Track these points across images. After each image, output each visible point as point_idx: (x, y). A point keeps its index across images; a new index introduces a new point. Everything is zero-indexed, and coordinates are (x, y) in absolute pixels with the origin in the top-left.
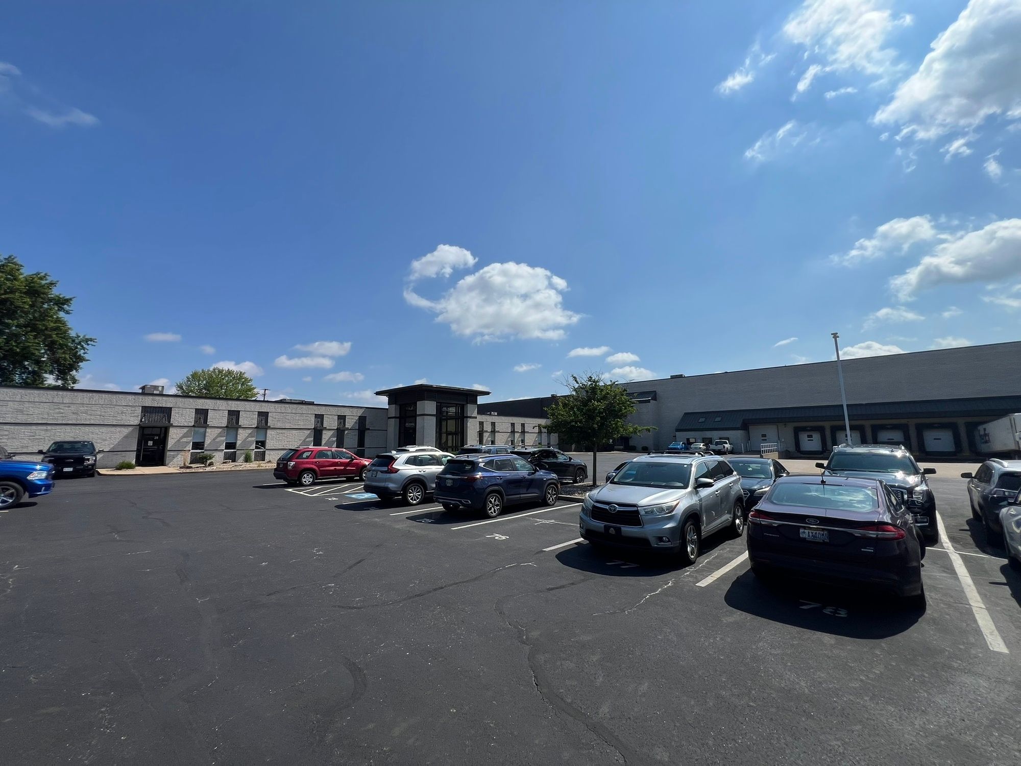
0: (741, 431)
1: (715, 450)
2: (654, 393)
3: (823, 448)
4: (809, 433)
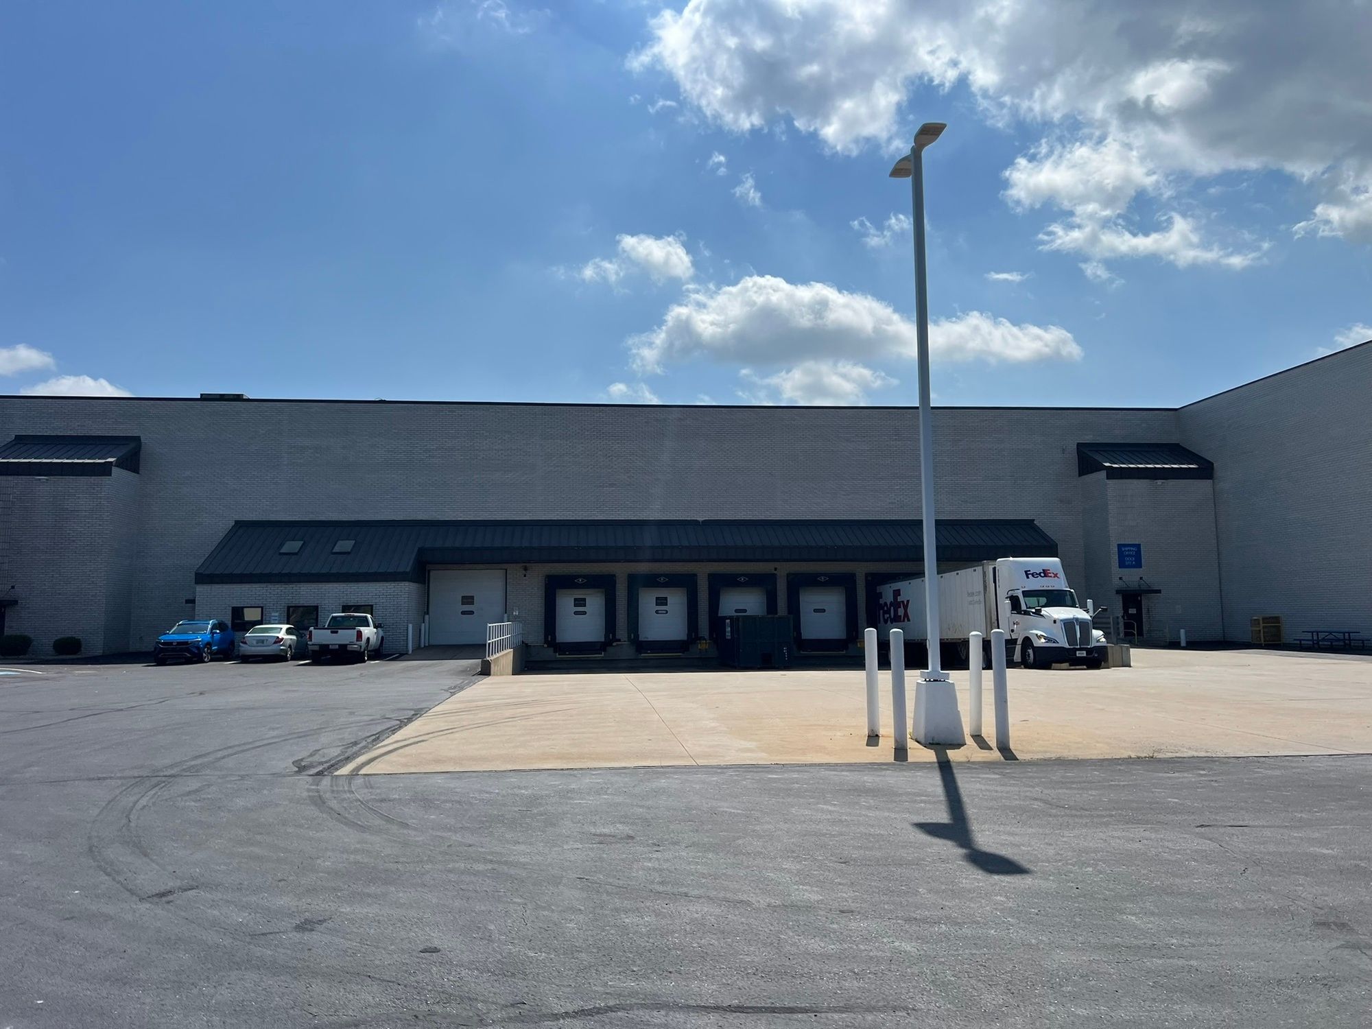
0: (412, 584)
1: (328, 645)
2: (132, 445)
3: (606, 636)
4: (579, 594)
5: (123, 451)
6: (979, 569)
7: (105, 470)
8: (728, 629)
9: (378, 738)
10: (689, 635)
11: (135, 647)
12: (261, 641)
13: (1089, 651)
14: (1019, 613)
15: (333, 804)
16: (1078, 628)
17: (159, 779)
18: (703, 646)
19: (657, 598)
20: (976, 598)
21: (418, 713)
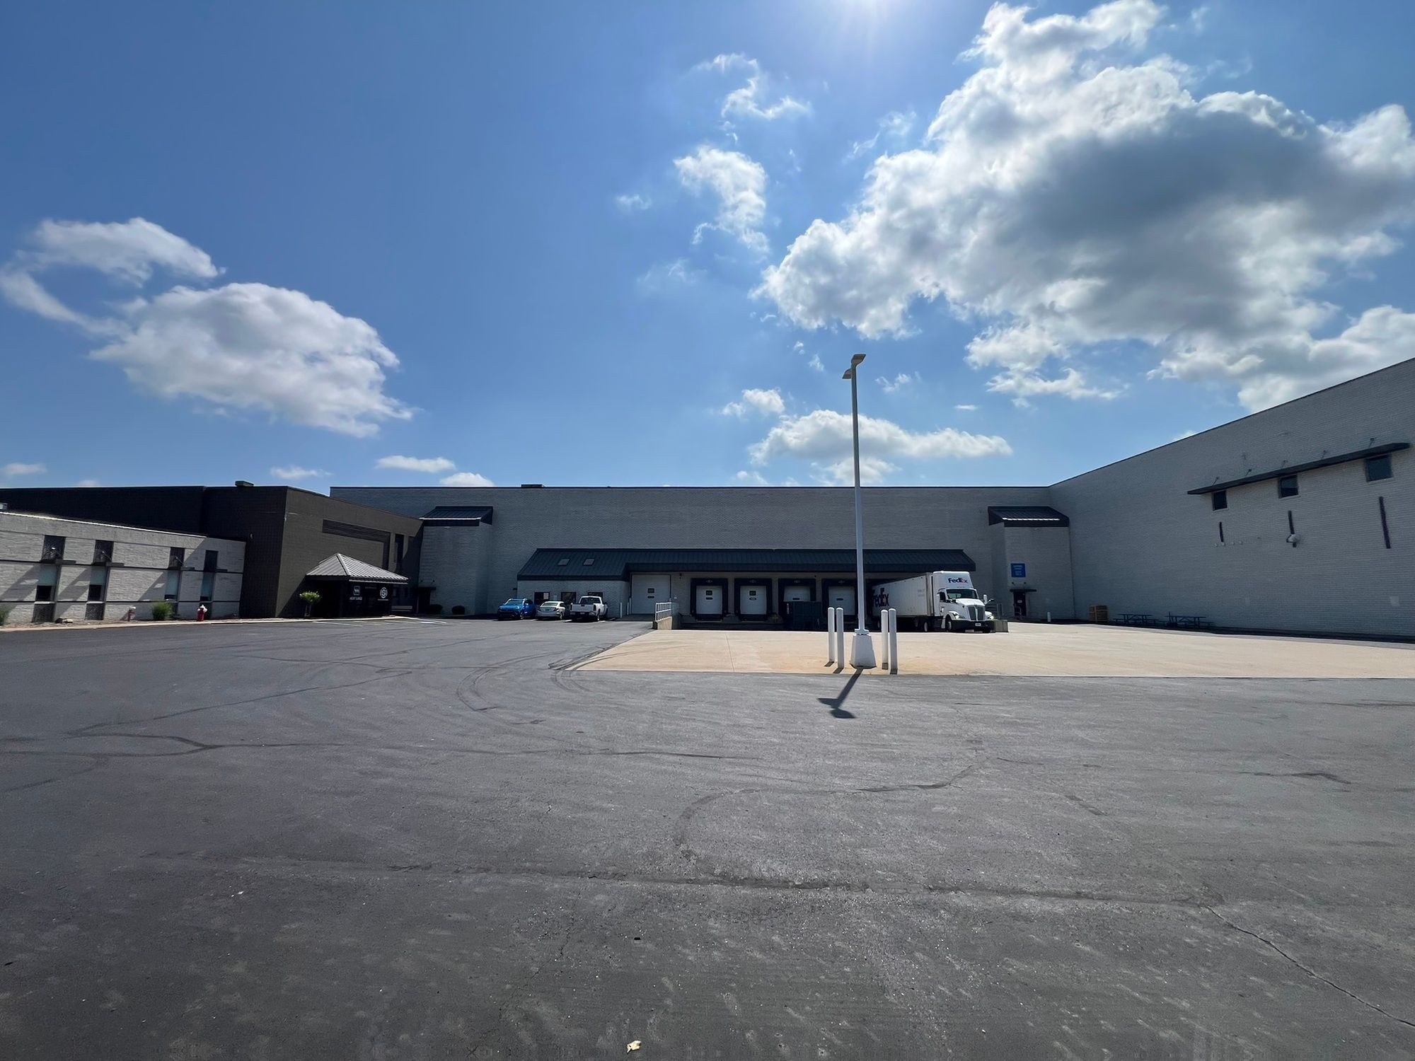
0: (622, 582)
1: (579, 612)
2: (489, 511)
3: (723, 611)
4: (709, 589)
5: (485, 513)
6: (924, 577)
7: (476, 523)
8: (788, 609)
9: (590, 656)
10: (767, 611)
11: (489, 611)
12: (547, 610)
13: (983, 623)
14: (945, 601)
15: (561, 681)
16: (976, 610)
17: (488, 669)
18: (775, 618)
19: (751, 592)
20: (922, 593)
21: (613, 645)
